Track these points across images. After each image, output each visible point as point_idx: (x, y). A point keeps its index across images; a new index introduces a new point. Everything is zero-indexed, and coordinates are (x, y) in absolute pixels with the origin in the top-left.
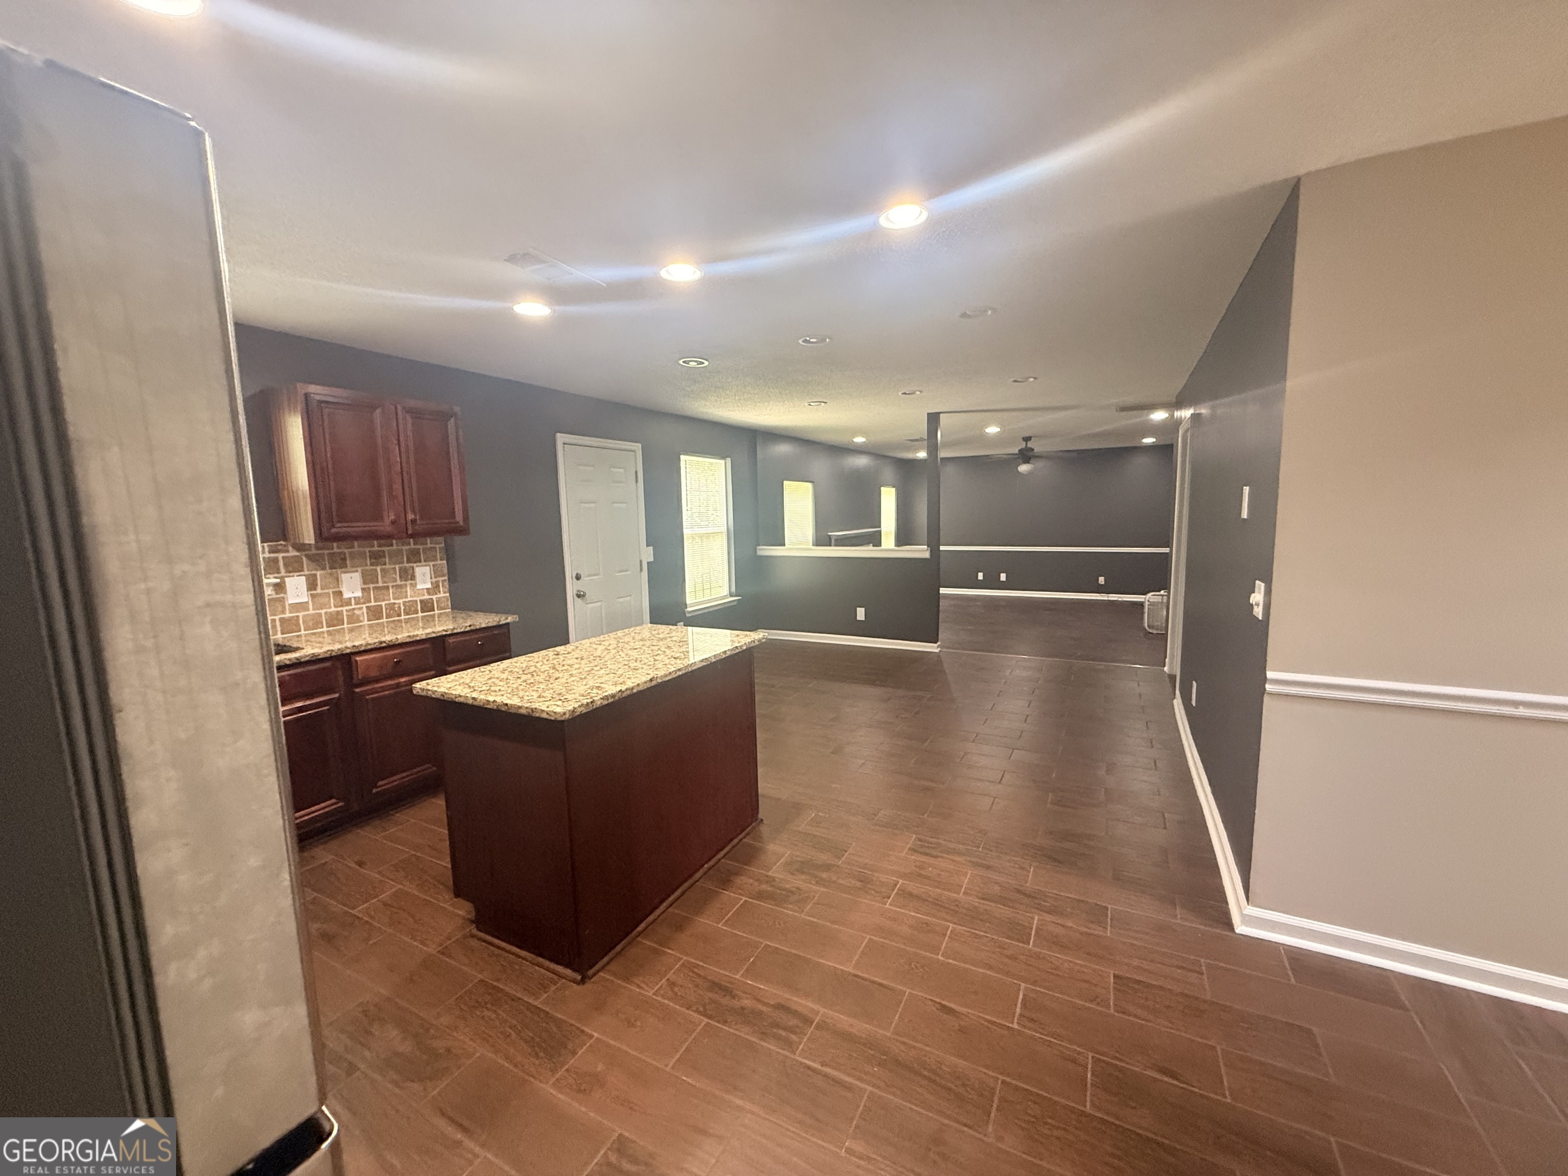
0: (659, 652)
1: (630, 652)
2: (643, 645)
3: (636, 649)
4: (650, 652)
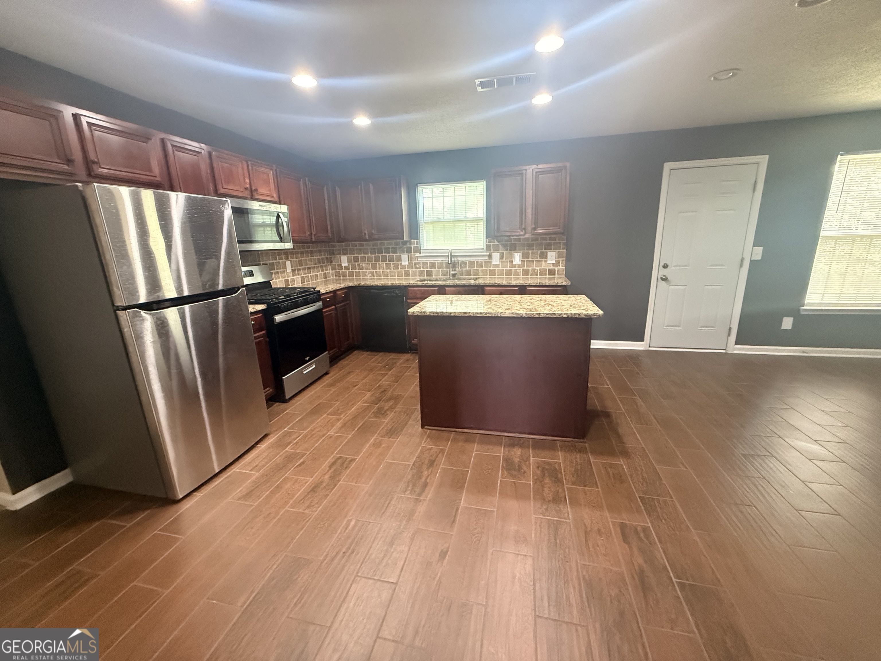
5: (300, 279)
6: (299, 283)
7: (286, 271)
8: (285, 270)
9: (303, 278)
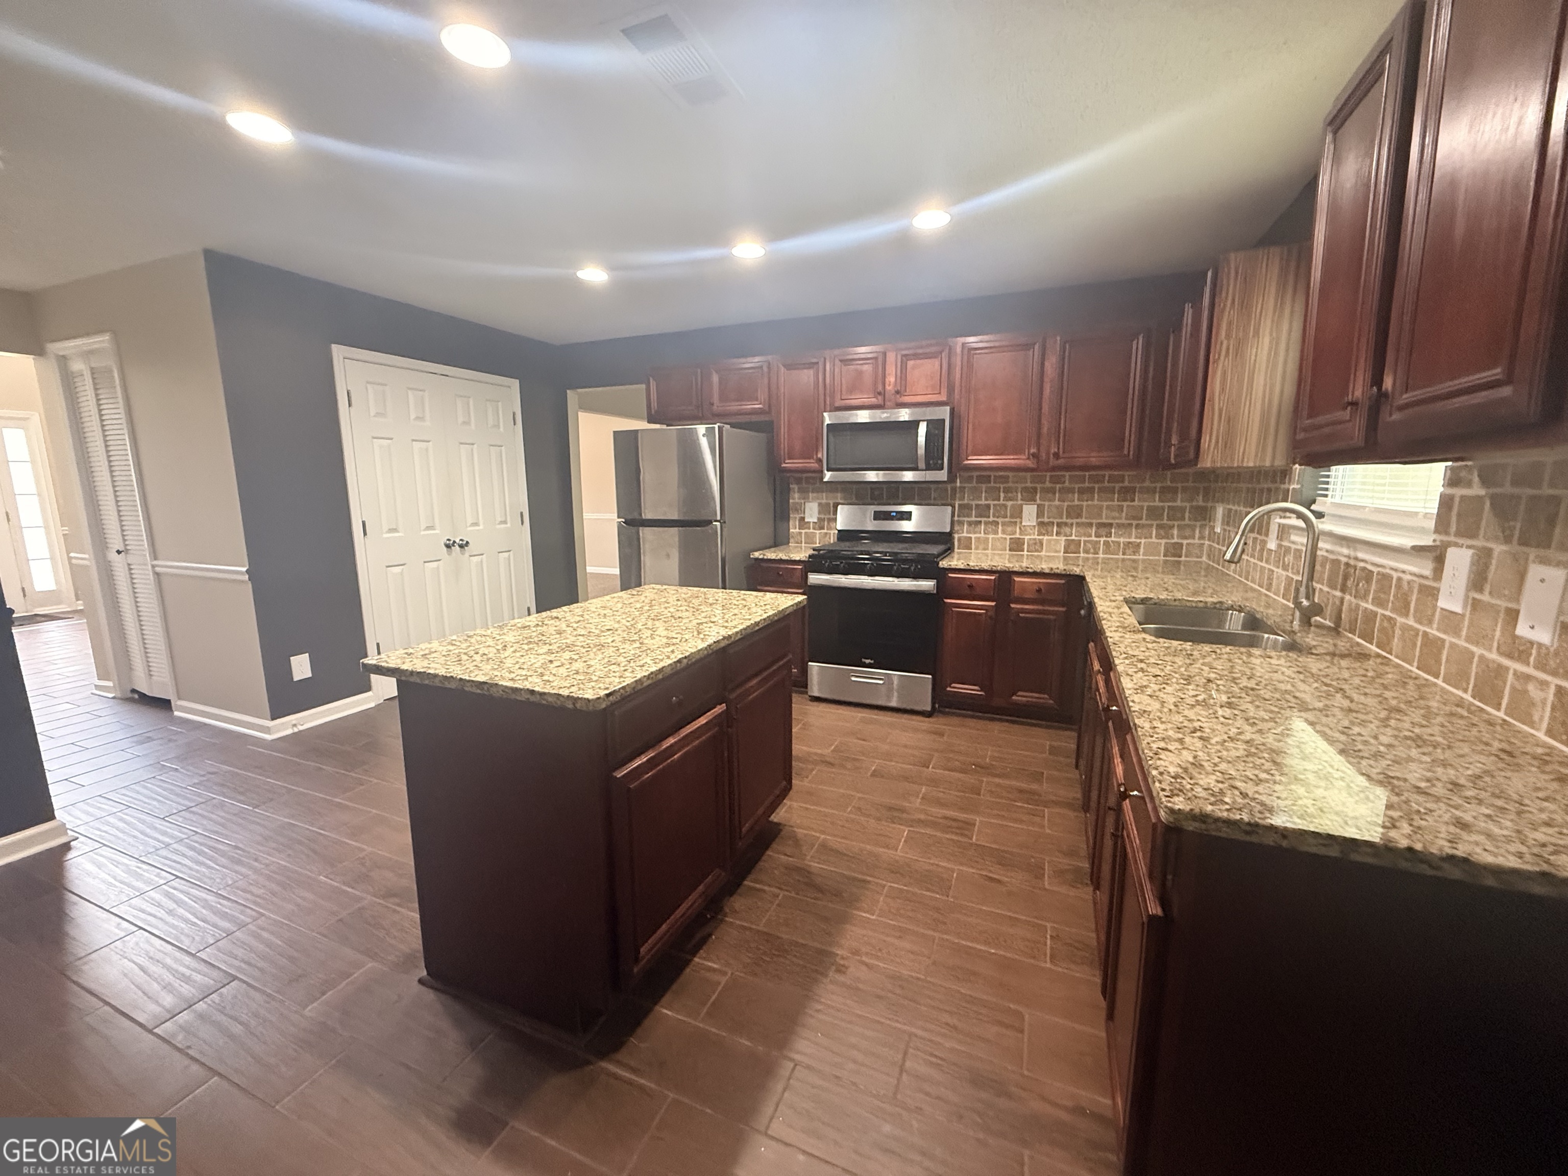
0: (575, 625)
1: (616, 626)
2: (598, 636)
3: (608, 630)
4: (587, 626)
5: (1063, 544)
6: (1060, 552)
7: (1021, 523)
8: (1018, 520)
9: (1069, 543)
